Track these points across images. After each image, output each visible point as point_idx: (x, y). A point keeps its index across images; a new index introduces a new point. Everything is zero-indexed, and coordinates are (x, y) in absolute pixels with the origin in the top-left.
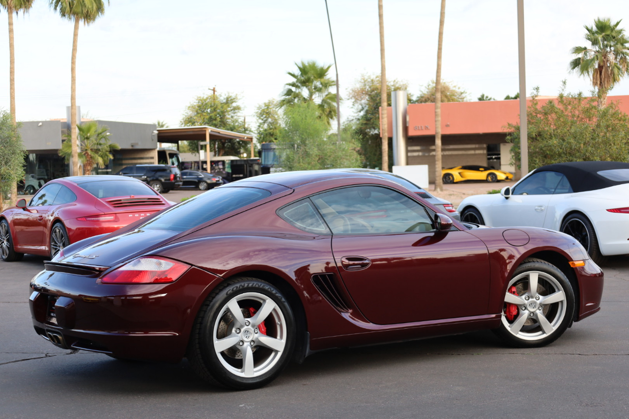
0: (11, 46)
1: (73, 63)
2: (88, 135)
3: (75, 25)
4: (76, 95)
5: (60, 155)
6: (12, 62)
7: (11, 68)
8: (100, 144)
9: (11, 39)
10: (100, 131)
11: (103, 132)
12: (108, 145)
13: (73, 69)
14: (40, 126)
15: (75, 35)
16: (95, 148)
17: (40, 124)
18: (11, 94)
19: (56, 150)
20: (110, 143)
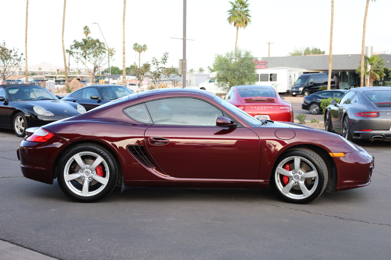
0: (332, 14)
1: (365, 22)
2: (373, 62)
3: (367, 2)
4: (365, 41)
5: (356, 73)
6: (332, 23)
7: (331, 26)
8: (379, 68)
9: (332, 10)
10: (379, 60)
11: (381, 61)
12: (383, 68)
13: (364, 26)
14: (350, 57)
15: (367, 7)
16: (376, 69)
17: (350, 56)
18: (330, 40)
19: (355, 70)
20: (384, 67)
